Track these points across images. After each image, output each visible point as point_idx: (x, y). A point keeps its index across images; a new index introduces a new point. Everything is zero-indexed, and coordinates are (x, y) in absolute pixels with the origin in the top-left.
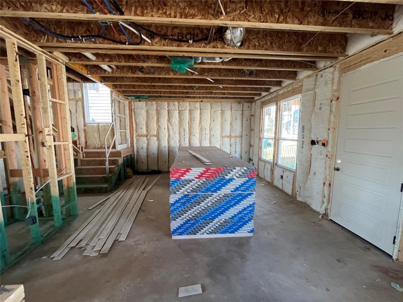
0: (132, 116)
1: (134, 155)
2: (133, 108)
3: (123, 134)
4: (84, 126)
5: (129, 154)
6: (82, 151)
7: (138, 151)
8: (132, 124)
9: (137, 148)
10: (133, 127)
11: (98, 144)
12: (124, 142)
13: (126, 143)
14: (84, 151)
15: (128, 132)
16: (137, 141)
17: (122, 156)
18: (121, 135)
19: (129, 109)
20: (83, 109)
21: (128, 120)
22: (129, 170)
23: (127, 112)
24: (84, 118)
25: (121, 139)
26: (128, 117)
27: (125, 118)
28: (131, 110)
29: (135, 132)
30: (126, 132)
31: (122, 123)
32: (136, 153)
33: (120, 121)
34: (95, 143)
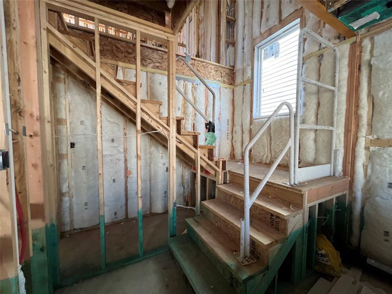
0: (359, 84)
1: (354, 199)
2: (366, 56)
3: (323, 137)
4: (251, 125)
5: (334, 196)
6: (224, 168)
7: (369, 190)
8: (357, 106)
9: (368, 181)
10: (358, 117)
11: (267, 156)
12: (323, 159)
13: (329, 162)
14: (228, 169)
15: (339, 131)
16: (370, 158)
17: (307, 205)
18: (315, 141)
19: (351, 65)
20: (252, 95)
21: (344, 98)
22: (327, 249)
23: (343, 74)
24: (251, 111)
25: (317, 150)
26: (345, 90)
27: (333, 91)
28: (355, 67)
29: (364, 131)
30: (331, 132)
31: (324, 109)
32: (359, 194)
33: (319, 104)
34: (262, 154)
